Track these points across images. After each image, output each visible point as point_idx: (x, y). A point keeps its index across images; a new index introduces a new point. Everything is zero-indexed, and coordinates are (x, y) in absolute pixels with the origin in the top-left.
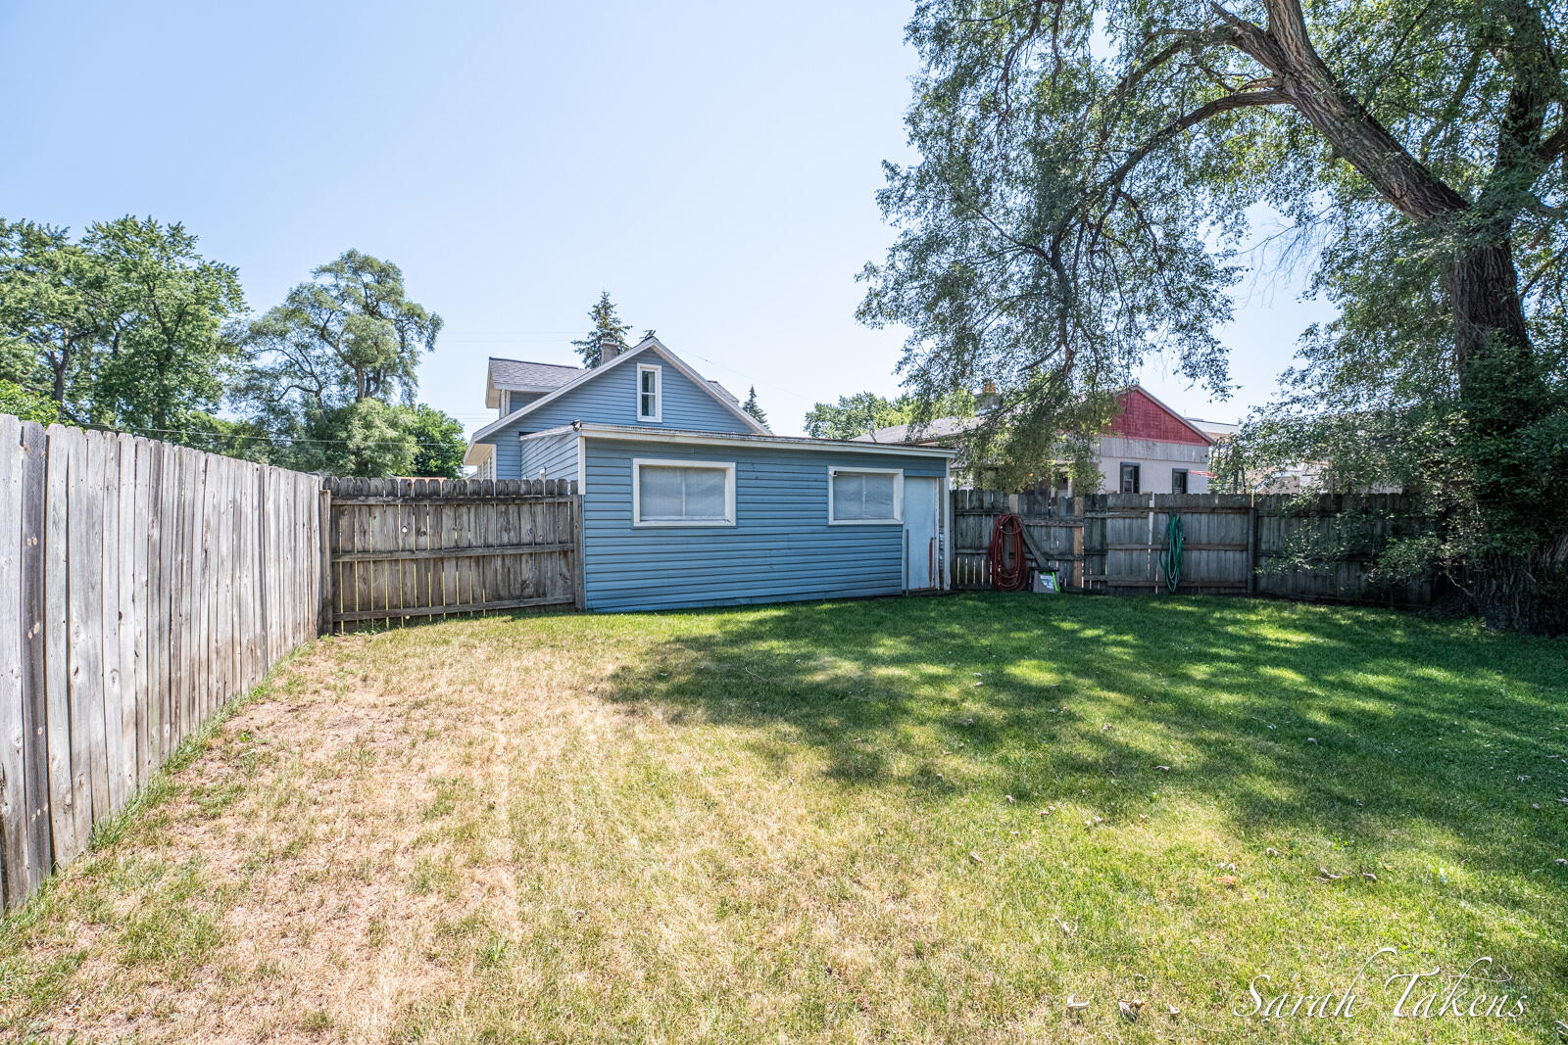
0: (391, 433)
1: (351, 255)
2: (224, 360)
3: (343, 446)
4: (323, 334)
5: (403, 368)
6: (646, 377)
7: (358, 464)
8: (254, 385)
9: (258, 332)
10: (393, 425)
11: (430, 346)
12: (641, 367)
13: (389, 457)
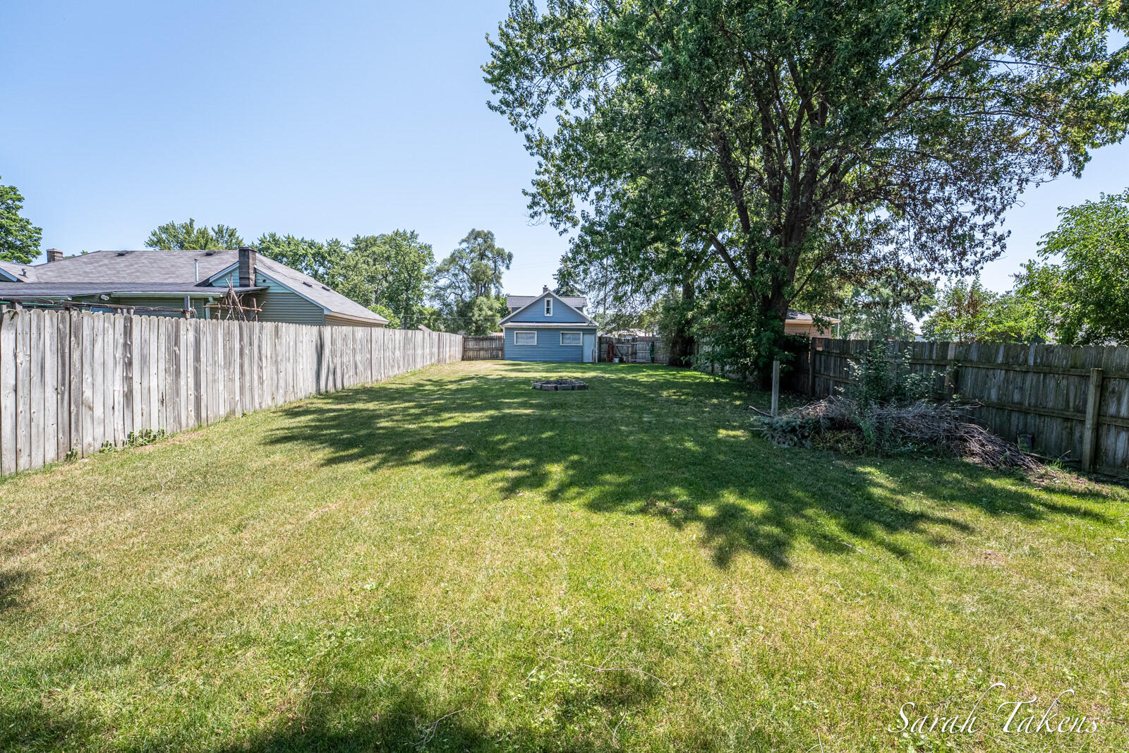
0: (490, 313)
1: (473, 230)
2: (426, 283)
3: (470, 318)
4: (463, 269)
5: (497, 278)
6: (548, 302)
7: (476, 327)
8: (438, 296)
9: (439, 271)
10: (491, 309)
11: (508, 267)
12: (546, 299)
13: (489, 324)
